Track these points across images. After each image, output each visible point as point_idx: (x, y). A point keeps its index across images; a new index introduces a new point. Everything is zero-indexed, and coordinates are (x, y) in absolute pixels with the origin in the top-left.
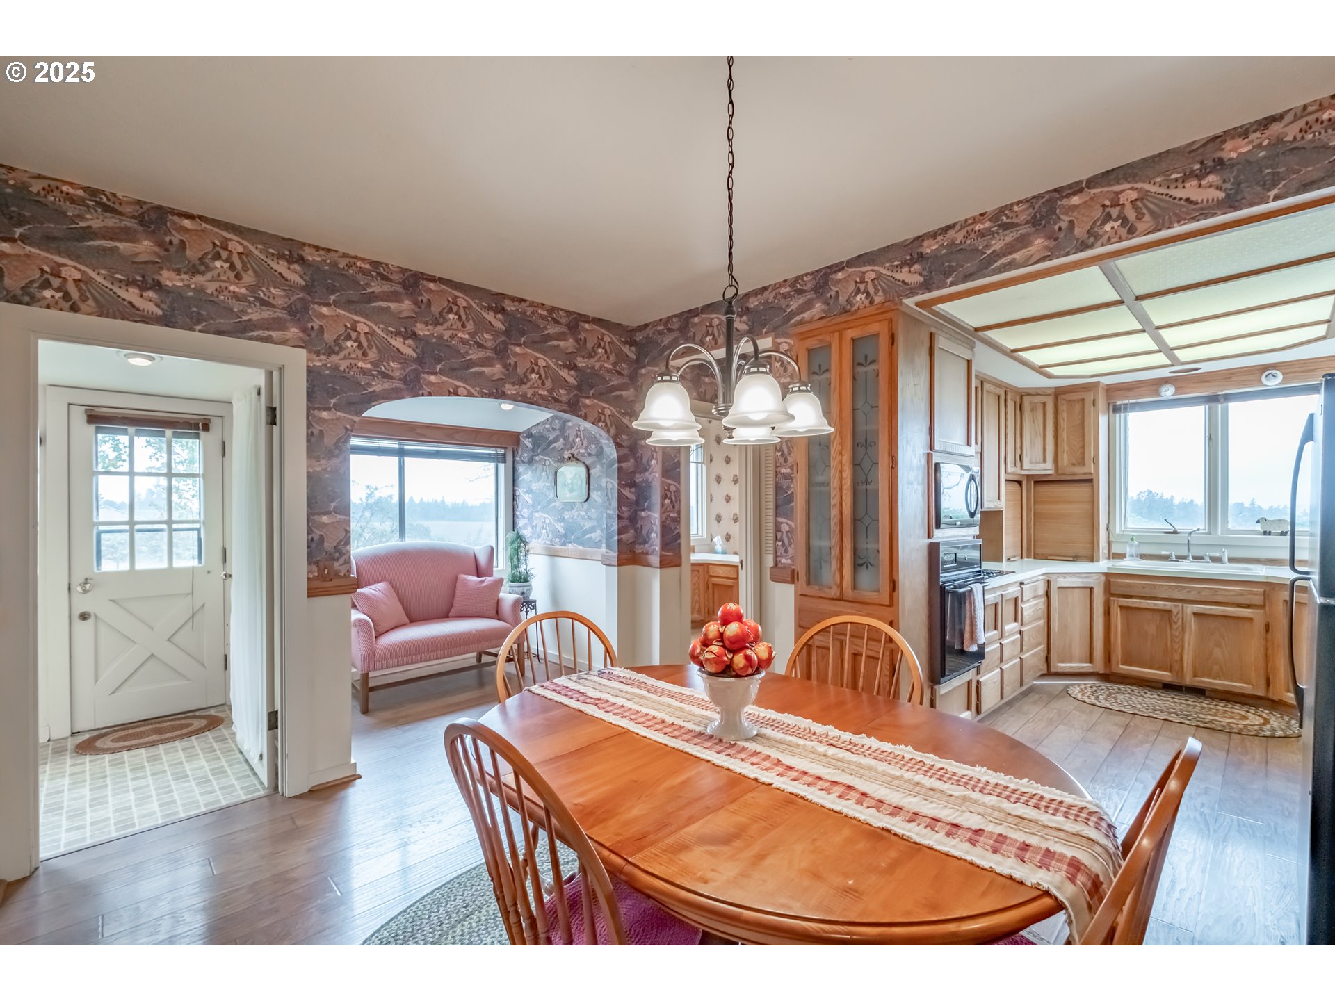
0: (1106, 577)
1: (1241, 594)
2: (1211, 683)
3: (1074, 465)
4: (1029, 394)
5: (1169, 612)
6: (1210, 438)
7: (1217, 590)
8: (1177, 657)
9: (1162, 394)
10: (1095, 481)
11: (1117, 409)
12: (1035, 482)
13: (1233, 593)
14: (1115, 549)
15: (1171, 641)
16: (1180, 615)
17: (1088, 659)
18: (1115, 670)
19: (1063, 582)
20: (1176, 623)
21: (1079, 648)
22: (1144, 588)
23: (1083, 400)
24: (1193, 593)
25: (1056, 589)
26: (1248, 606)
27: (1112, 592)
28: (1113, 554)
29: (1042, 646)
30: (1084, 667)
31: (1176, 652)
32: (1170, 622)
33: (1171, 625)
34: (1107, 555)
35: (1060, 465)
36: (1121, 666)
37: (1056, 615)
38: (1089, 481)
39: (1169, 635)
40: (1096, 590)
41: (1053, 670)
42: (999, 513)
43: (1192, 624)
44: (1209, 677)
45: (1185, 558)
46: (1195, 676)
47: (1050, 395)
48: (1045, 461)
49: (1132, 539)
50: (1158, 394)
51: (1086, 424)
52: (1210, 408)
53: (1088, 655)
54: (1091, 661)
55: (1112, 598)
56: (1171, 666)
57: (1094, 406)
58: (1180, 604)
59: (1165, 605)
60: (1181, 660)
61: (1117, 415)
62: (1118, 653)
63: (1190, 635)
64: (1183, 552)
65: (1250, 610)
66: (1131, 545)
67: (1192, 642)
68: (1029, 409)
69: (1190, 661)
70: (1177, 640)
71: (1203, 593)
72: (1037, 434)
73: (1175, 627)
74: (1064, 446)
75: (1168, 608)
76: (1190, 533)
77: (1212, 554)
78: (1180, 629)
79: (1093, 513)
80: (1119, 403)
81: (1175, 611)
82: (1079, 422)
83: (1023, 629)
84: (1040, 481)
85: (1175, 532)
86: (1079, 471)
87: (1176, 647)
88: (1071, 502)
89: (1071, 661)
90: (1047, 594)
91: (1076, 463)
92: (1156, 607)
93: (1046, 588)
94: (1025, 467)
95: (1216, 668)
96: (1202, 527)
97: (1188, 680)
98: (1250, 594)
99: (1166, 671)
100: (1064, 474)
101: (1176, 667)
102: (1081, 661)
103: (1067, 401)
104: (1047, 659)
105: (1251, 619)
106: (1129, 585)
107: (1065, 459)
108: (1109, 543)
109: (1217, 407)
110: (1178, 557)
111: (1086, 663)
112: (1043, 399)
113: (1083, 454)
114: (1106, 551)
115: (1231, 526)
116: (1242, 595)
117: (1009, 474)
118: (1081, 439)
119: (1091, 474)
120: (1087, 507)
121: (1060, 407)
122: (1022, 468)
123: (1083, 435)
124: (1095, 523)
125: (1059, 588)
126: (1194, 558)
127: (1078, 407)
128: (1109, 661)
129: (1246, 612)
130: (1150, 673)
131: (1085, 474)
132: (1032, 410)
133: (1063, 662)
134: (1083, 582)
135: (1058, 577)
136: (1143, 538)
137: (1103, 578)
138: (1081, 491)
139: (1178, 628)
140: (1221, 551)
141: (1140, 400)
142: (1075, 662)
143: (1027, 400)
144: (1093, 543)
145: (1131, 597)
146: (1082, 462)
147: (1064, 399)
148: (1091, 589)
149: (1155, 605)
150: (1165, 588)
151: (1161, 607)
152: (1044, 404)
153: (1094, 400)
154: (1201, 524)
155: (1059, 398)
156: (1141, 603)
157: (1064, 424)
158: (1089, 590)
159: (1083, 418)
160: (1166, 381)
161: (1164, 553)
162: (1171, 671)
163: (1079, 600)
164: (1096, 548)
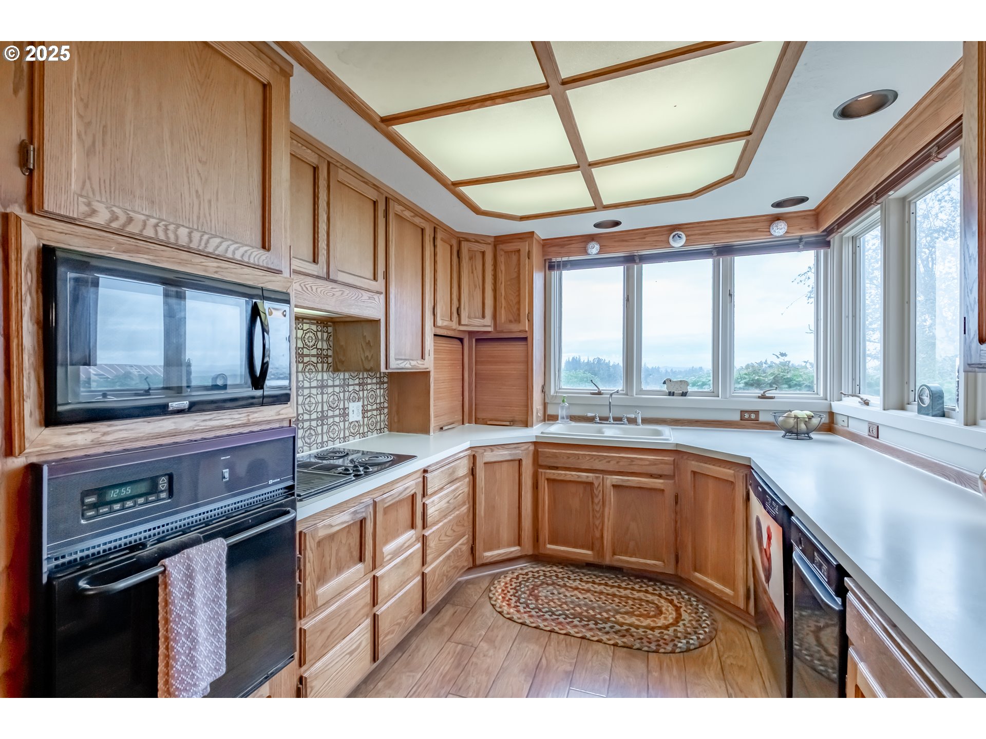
0: (535, 446)
1: (653, 463)
2: (628, 562)
3: (511, 321)
4: (467, 240)
5: (591, 484)
6: (628, 300)
7: (632, 459)
8: (598, 534)
9: (589, 251)
10: (529, 339)
11: (551, 267)
12: (477, 340)
13: (647, 463)
14: (551, 411)
15: (593, 517)
16: (601, 488)
17: (517, 542)
18: (542, 551)
19: (489, 457)
20: (597, 497)
21: (506, 531)
22: (569, 458)
23: (519, 251)
24: (612, 463)
25: (482, 465)
26: (660, 476)
27: (541, 463)
28: (548, 415)
29: (467, 536)
30: (512, 552)
31: (597, 528)
32: (593, 496)
33: (592, 498)
34: (542, 418)
35: (498, 322)
36: (549, 546)
37: (483, 496)
38: (525, 340)
39: (591, 509)
40: (524, 463)
41: (478, 562)
42: (426, 374)
43: (612, 496)
44: (626, 554)
45: (606, 419)
46: (614, 554)
47: (490, 244)
48: (483, 317)
49: (563, 401)
50: (586, 252)
51: (521, 276)
52: (628, 270)
53: (517, 537)
54: (519, 545)
55: (540, 470)
56: (593, 543)
57: (529, 258)
58: (601, 476)
59: (588, 477)
60: (602, 537)
61: (553, 272)
62: (545, 533)
63: (610, 509)
64: (605, 413)
65: (661, 481)
66: (563, 408)
67: (611, 517)
68: (467, 258)
69: (610, 538)
70: (598, 515)
71: (621, 463)
72: (475, 287)
73: (596, 500)
74: (503, 302)
75: (590, 480)
76: (611, 395)
77: (628, 416)
78: (601, 503)
79: (528, 374)
80: (554, 260)
81: (596, 485)
82: (515, 275)
83: (426, 534)
84: (481, 339)
85: (599, 393)
86: (515, 329)
87: (597, 522)
88: (508, 362)
89: (498, 548)
90: (473, 472)
91: (513, 319)
92: (579, 480)
93: (472, 465)
94: (463, 322)
95: (632, 544)
96: (620, 389)
97: (608, 560)
98: (661, 463)
99: (588, 549)
100: (502, 332)
101: (597, 545)
102: (509, 546)
103: (505, 252)
104: (473, 550)
105: (663, 490)
106: (555, 456)
107: (503, 316)
108: (545, 405)
109: (633, 269)
110: (601, 419)
111: (515, 546)
112: (483, 247)
113: (519, 309)
114: (540, 414)
115: (644, 387)
116: (655, 464)
117: (439, 327)
118: (517, 293)
119: (526, 332)
120: (522, 367)
121: (498, 258)
122: (460, 323)
123: (519, 291)
124: (530, 386)
125: (485, 463)
126: (615, 419)
127: (514, 258)
128: (538, 541)
129: (658, 483)
130: (575, 553)
131: (520, 331)
132: (471, 258)
133: (490, 549)
134: (510, 455)
135: (485, 451)
136: (574, 400)
137: (532, 448)
138: (516, 349)
139: (599, 501)
140: (636, 412)
141: (572, 258)
142: (504, 547)
143: (465, 246)
144: (527, 406)
145: (557, 468)
146: (518, 320)
147: (503, 250)
148: (520, 461)
149: (579, 476)
150: (588, 458)
151: (584, 480)
152: (483, 253)
153: (529, 251)
154: (620, 386)
155: (497, 247)
156: (566, 475)
157: (502, 277)
158: (517, 462)
159: (519, 271)
160: (592, 238)
161: (590, 415)
162: (592, 549)
163: (506, 475)
164: (530, 413)
